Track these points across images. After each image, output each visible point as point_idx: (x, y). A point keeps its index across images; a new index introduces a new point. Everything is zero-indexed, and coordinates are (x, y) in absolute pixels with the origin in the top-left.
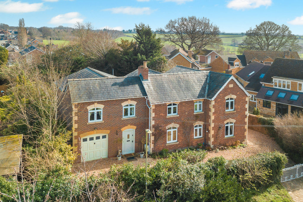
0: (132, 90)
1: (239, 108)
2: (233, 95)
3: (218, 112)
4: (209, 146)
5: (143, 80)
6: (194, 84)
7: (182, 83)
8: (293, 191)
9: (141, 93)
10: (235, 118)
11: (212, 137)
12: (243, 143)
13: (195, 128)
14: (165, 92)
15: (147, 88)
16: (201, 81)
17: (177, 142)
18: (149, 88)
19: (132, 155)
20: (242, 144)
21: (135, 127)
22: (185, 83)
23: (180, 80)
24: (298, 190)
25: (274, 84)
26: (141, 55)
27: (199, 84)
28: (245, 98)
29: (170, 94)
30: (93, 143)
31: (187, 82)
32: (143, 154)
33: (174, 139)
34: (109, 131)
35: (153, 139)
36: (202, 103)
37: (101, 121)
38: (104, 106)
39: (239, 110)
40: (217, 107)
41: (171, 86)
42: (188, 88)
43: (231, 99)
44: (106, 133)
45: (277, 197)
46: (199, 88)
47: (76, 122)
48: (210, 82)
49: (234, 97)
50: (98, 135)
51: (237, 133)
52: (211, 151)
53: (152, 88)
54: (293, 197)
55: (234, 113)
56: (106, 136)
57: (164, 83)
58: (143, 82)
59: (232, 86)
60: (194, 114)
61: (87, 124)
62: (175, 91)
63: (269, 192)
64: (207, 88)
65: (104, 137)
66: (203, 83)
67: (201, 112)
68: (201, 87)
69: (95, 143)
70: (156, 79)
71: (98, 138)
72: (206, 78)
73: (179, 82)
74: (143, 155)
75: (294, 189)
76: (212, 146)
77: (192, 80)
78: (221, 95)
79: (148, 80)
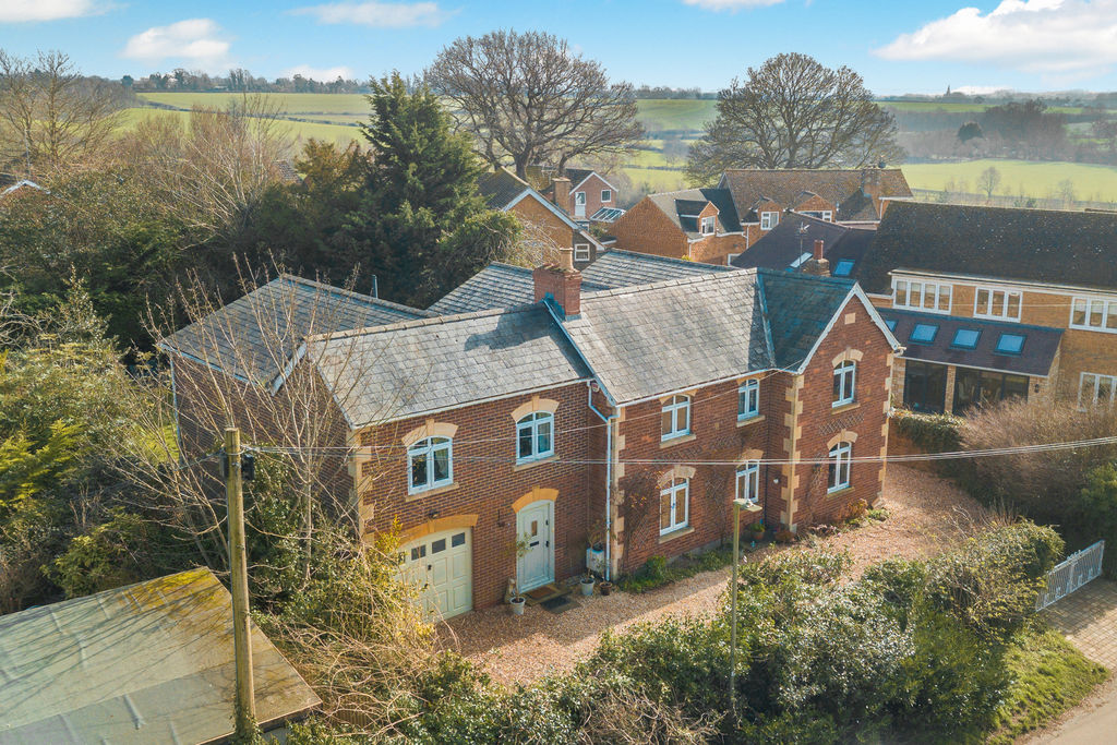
0: (538, 359)
1: (869, 393)
2: (855, 351)
3: (813, 412)
4: (785, 527)
5: (564, 319)
6: (724, 319)
7: (688, 321)
8: (1074, 633)
9: (570, 367)
10: (857, 429)
11: (795, 499)
12: (874, 506)
13: (739, 475)
14: (647, 358)
15: (587, 346)
16: (741, 309)
17: (689, 526)
18: (593, 347)
19: (554, 592)
20: (872, 509)
21: (555, 493)
22: (696, 319)
23: (677, 307)
24: (1085, 626)
25: (894, 297)
26: (415, 208)
27: (737, 317)
28: (886, 357)
29: (663, 363)
30: (424, 568)
31: (702, 312)
32: (590, 582)
33: (680, 519)
34: (474, 518)
35: (622, 529)
36: (757, 387)
37: (448, 483)
38: (456, 427)
39: (867, 399)
40: (811, 397)
41: (657, 332)
42: (713, 337)
43: (849, 363)
44: (464, 523)
45: (1050, 657)
46: (742, 332)
47: (369, 498)
48: (769, 307)
49: (856, 355)
50: (437, 537)
51: (858, 476)
52: (792, 543)
53: (600, 344)
54: (1082, 649)
55: (853, 411)
56: (463, 535)
57: (634, 322)
58: (565, 325)
59: (853, 321)
60: (739, 425)
61: (407, 501)
62: (675, 352)
63: (1021, 645)
64: (767, 331)
65: (458, 540)
66: (750, 315)
67: (755, 417)
68: (749, 330)
69: (430, 567)
70: (603, 312)
71: (439, 546)
72: (753, 293)
73: (677, 316)
74: (593, 584)
75: (1073, 626)
76: (793, 527)
77: (714, 307)
78: (822, 353)
79: (579, 318)
